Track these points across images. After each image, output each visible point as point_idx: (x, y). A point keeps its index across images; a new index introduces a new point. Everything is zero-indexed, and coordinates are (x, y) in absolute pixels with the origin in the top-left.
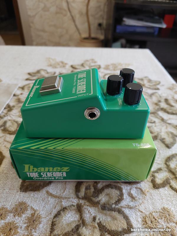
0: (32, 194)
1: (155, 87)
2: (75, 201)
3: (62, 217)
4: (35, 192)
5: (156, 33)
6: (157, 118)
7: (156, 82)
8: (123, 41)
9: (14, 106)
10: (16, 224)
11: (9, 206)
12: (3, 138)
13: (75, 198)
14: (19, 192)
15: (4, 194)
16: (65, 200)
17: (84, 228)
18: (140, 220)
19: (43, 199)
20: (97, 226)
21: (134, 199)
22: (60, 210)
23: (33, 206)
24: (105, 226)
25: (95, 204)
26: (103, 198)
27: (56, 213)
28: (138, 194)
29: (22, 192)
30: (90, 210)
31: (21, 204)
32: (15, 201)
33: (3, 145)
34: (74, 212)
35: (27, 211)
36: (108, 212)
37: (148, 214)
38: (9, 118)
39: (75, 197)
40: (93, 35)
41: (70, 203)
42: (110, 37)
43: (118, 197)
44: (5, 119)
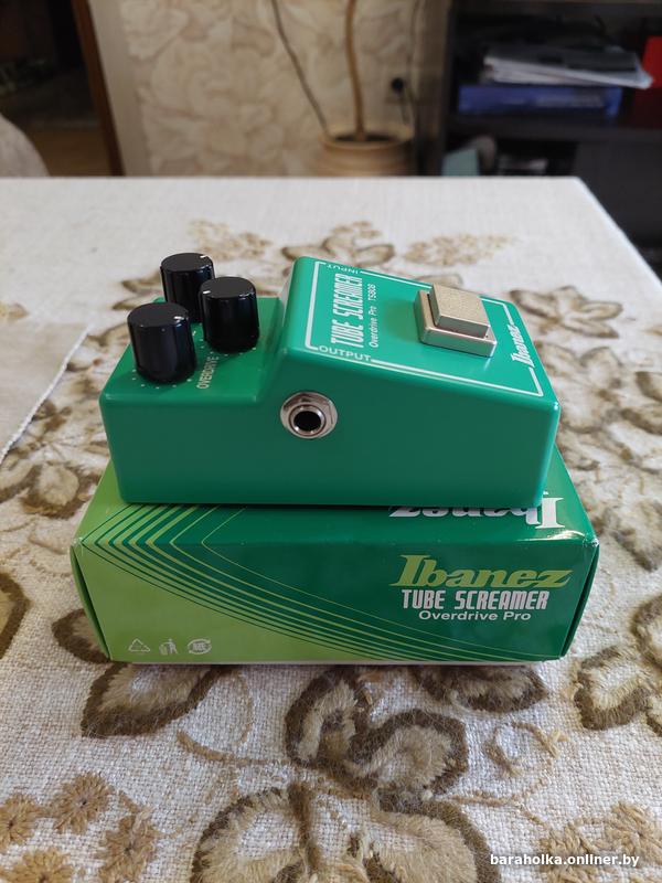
0: (125, 744)
1: (599, 327)
2: (284, 776)
3: (233, 837)
4: (138, 738)
5: (613, 111)
6: (606, 448)
7: (604, 305)
8: (487, 144)
9: (67, 411)
10: (64, 857)
11: (41, 789)
12: (26, 532)
13: (283, 763)
14: (79, 737)
15: (23, 744)
16: (246, 771)
17: (315, 877)
19: (167, 764)
20: (362, 872)
21: (508, 769)
22: (229, 810)
23: (126, 791)
24: (393, 874)
25: (356, 787)
26: (388, 765)
27: (211, 819)
28: (523, 751)
29: (88, 739)
30: (337, 811)
31: (84, 783)
32: (64, 772)
33: (26, 560)
34: (277, 817)
35: (104, 810)
36: (407, 820)
37: (560, 827)
38: (50, 455)
39: (286, 758)
40: (371, 126)
41: (266, 783)
42: (435, 129)
43: (445, 761)
44: (36, 458)
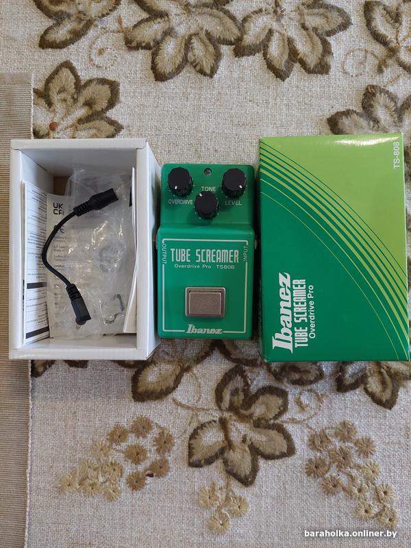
0: (153, 404)
2: (216, 415)
3: (201, 438)
4: (157, 401)
10: (142, 446)
11: (125, 423)
13: (216, 410)
14: (133, 402)
16: (202, 413)
17: (231, 451)
18: (306, 438)
19: (171, 411)
20: (247, 449)
21: (303, 409)
22: (198, 428)
23: (158, 422)
24: (258, 448)
25: (243, 418)
26: (258, 410)
27: (192, 431)
28: (310, 401)
29: (137, 403)
30: (238, 427)
31: (141, 420)
32: (132, 416)
34: (215, 430)
35: (151, 429)
36: (264, 431)
37: (319, 430)
39: (217, 408)
41: (210, 418)
43: (279, 408)
